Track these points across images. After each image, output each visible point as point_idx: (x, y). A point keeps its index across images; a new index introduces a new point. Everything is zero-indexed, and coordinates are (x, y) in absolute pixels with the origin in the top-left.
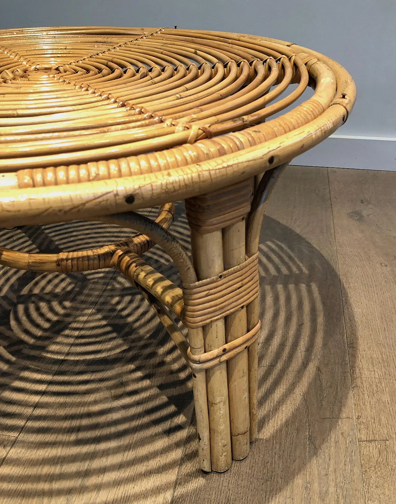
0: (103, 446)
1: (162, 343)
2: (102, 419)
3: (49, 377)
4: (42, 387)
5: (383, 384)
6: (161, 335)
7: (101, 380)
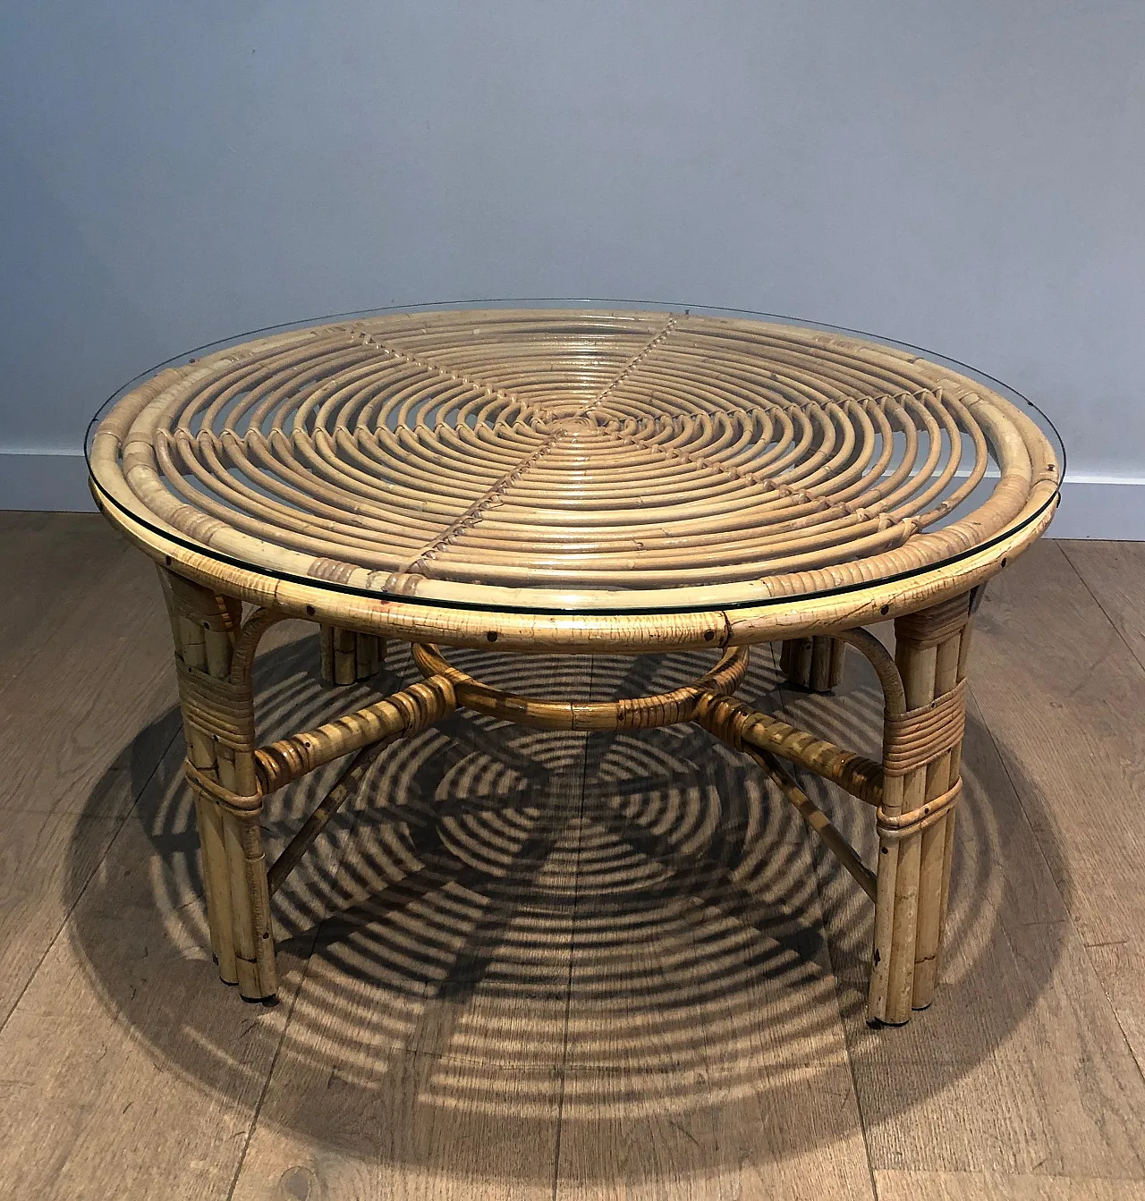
3: (568, 924)
4: (564, 938)
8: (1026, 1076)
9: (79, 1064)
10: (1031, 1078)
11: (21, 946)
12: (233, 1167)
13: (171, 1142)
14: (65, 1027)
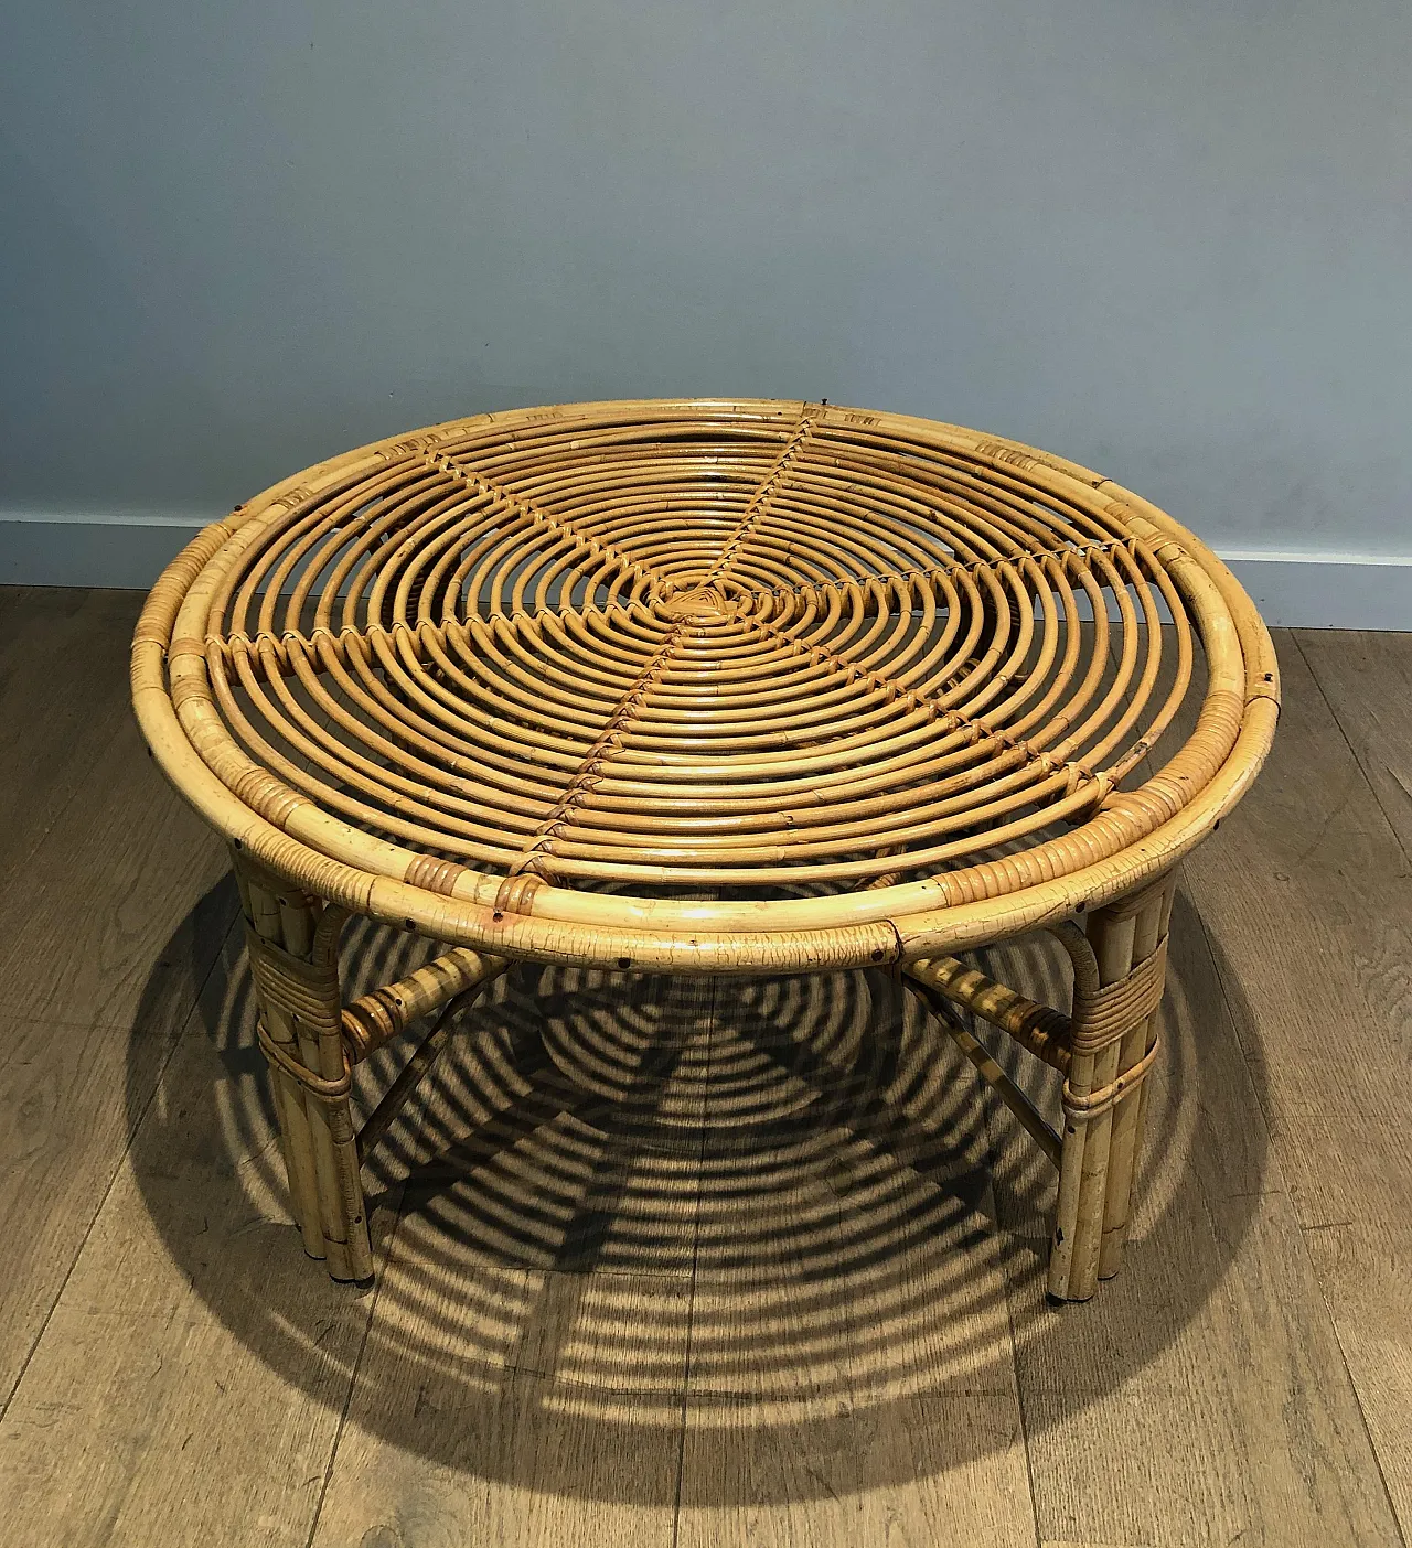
0: (857, 1279)
1: (886, 1080)
2: (834, 1233)
3: (695, 1166)
4: (692, 1185)
5: (1325, 1127)
6: (877, 1064)
7: (798, 1162)
8: (1225, 1412)
9: (131, 1381)
10: (1229, 1415)
11: (62, 1217)
12: (307, 1524)
13: (237, 1489)
14: (114, 1329)
